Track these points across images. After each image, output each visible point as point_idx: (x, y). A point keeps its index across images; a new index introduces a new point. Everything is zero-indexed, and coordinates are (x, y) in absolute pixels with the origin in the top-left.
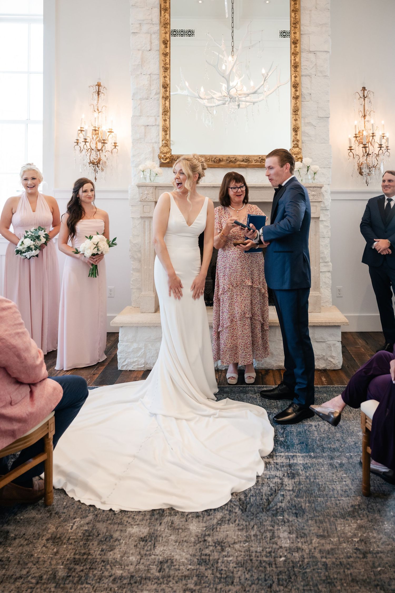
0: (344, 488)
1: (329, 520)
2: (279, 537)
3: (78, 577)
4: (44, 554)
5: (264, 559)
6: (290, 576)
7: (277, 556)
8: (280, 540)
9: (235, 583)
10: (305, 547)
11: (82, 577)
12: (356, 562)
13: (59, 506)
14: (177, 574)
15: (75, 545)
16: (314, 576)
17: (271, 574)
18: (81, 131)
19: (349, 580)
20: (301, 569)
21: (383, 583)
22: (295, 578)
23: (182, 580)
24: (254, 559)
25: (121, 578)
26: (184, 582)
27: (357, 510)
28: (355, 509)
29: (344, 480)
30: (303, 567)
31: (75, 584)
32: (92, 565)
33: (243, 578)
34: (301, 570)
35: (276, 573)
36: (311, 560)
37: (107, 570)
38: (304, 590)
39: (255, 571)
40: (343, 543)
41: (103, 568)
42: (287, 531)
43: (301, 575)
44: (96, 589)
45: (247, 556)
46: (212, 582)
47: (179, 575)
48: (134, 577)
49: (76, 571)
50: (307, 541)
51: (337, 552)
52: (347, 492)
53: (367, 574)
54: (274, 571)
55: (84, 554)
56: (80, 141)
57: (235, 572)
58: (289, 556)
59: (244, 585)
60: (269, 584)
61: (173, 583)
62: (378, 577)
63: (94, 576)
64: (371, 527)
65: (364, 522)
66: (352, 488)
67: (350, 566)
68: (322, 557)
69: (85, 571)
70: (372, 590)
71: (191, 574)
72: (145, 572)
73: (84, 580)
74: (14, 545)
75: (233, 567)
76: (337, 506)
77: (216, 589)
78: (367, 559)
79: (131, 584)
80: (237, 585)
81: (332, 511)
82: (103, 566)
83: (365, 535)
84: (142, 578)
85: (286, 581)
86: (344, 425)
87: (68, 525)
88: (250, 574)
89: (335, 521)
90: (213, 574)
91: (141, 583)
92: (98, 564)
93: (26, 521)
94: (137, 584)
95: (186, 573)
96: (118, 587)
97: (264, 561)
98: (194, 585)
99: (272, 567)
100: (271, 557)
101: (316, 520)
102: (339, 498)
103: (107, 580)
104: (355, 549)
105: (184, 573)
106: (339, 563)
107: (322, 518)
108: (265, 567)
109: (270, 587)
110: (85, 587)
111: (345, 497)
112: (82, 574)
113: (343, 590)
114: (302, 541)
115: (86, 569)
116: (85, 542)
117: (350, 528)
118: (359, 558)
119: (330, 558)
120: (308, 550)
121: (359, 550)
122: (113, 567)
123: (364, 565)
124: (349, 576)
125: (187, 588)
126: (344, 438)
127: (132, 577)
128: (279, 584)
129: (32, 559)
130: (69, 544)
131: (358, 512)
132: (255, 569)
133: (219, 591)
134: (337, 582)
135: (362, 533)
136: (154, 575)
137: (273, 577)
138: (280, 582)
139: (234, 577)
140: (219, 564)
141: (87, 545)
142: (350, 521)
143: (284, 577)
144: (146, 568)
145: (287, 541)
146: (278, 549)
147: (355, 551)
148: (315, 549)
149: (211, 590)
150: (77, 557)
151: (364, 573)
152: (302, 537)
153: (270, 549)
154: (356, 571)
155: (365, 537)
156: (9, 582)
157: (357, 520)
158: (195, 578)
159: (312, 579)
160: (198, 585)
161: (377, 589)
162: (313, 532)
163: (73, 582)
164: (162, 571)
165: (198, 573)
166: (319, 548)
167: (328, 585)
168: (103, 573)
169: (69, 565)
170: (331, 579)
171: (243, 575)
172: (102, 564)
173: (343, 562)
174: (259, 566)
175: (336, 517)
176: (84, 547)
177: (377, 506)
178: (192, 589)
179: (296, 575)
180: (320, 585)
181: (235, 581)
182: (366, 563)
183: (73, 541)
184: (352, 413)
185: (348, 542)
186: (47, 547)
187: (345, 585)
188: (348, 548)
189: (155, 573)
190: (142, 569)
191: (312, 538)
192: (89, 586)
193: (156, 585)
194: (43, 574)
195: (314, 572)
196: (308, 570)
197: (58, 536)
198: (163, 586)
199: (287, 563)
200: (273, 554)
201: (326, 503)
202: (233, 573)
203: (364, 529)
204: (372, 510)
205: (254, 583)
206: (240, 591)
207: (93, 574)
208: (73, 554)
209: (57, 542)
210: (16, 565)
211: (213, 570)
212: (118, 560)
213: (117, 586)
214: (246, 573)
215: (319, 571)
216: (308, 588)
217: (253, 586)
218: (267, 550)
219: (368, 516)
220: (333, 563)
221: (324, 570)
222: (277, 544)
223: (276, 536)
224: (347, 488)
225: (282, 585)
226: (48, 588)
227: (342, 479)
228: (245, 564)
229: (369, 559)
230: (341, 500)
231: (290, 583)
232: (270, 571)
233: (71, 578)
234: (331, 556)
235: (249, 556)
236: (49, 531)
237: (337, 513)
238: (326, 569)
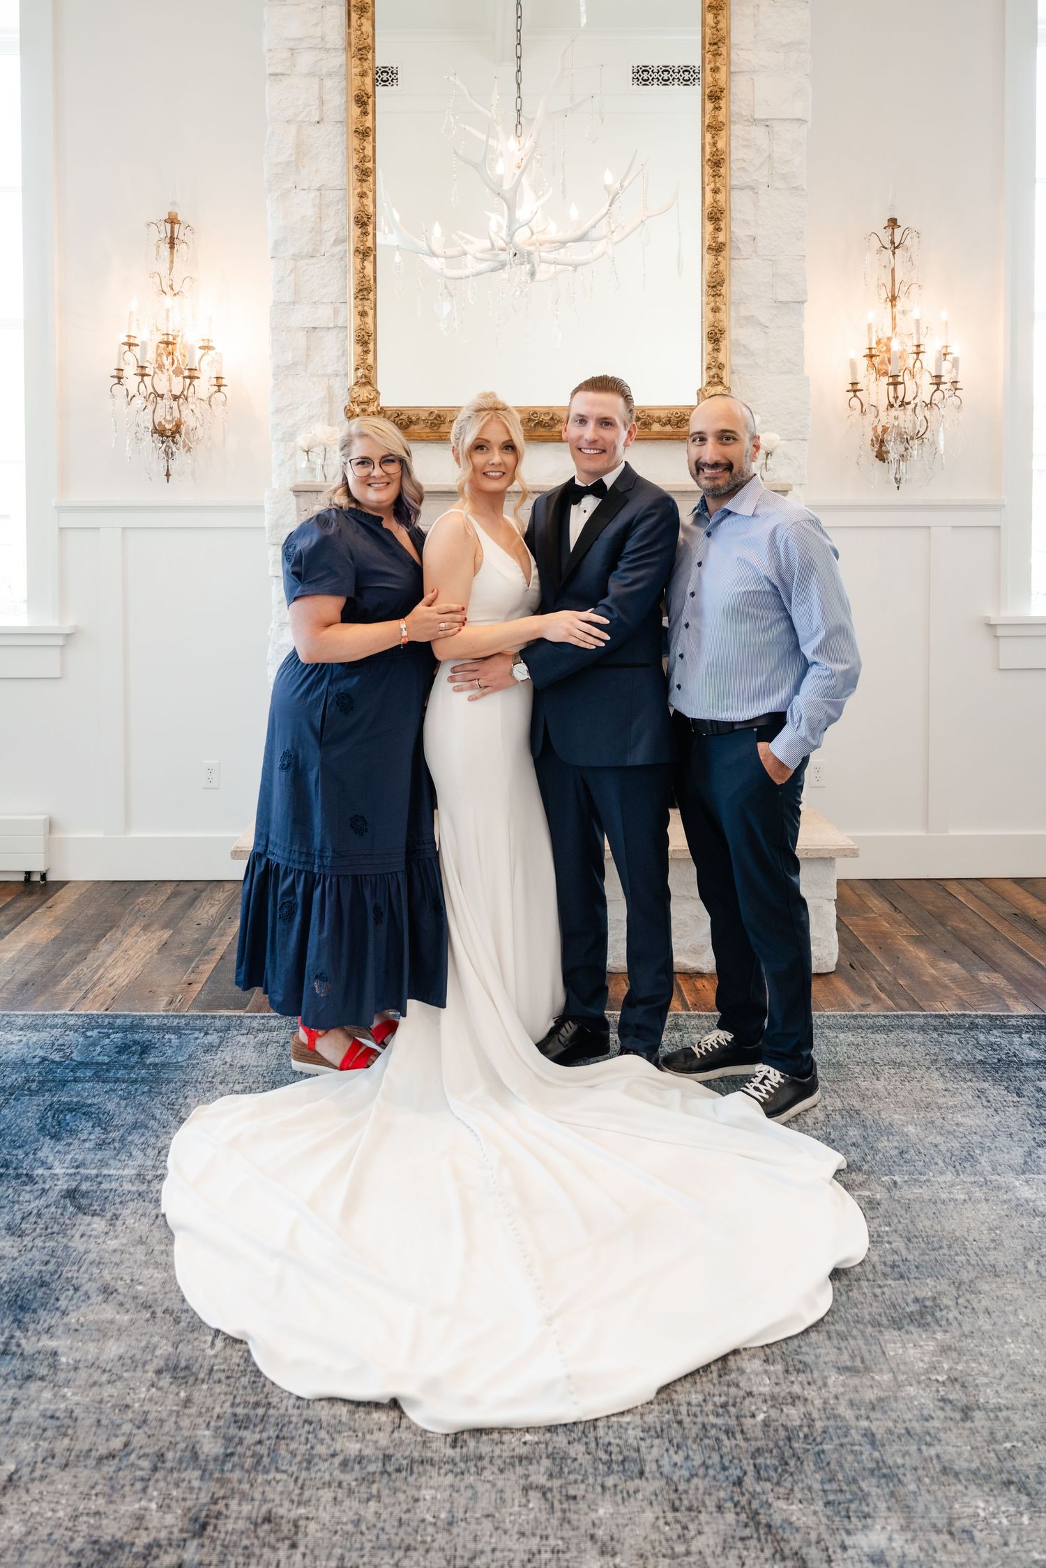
0: (890, 1259)
1: (863, 1333)
2: (741, 1371)
3: (253, 1456)
4: (156, 1403)
5: (713, 1419)
6: (783, 1458)
7: (742, 1413)
8: (745, 1377)
9: (647, 1474)
10: (810, 1393)
11: (262, 1457)
12: (945, 1430)
13: (169, 1296)
14: (497, 1452)
15: (229, 1385)
16: (846, 1459)
17: (735, 1455)
18: (130, 345)
19: (934, 1468)
20: (810, 1444)
21: (1023, 1478)
22: (799, 1463)
23: (514, 1466)
24: (687, 1421)
25: (360, 1459)
26: (520, 1470)
27: (929, 1310)
28: (925, 1307)
29: (886, 1239)
30: (814, 1440)
31: (248, 1472)
32: (281, 1430)
33: (665, 1462)
34: (809, 1447)
35: (747, 1451)
36: (832, 1422)
37: (322, 1441)
38: (824, 1491)
39: (695, 1447)
40: (904, 1386)
41: (310, 1436)
42: (759, 1357)
43: (811, 1458)
44: (303, 1485)
45: (668, 1412)
46: (591, 1470)
47: (505, 1454)
48: (393, 1459)
49: (245, 1443)
50: (815, 1382)
51: (894, 1405)
52: (898, 1266)
53: (979, 1456)
54: (741, 1448)
55: (257, 1405)
56: (125, 374)
57: (643, 1450)
58: (774, 1413)
59: (671, 1480)
60: (736, 1478)
61: (493, 1473)
62: (1009, 1464)
63: (293, 1454)
64: (972, 1350)
65: (954, 1337)
66: (910, 1257)
67: (930, 1438)
68: (857, 1418)
69: (268, 1443)
70: (996, 1492)
71: (534, 1453)
72: (419, 1448)
73: (270, 1464)
74: (77, 1383)
75: (635, 1438)
76: (877, 1301)
77: (603, 1487)
78: (973, 1422)
79: (389, 1474)
80: (654, 1478)
81: (866, 1312)
82: (309, 1432)
83: (960, 1367)
84: (412, 1461)
85: (776, 1470)
86: (865, 1108)
87: (203, 1338)
88: (680, 1452)
89: (877, 1334)
90: (589, 1453)
91: (412, 1473)
92: (296, 1428)
93: (93, 1328)
94: (404, 1474)
95: (523, 1450)
96: (356, 1480)
97: (713, 1426)
98: (546, 1477)
99: (736, 1439)
100: (730, 1417)
101: (828, 1332)
102: (879, 1282)
103: (326, 1465)
104: (939, 1400)
105: (517, 1450)
106: (903, 1431)
107: (844, 1328)
108: (717, 1439)
109: (739, 1482)
110: (274, 1478)
111: (895, 1279)
112: (262, 1450)
113: (923, 1492)
114: (800, 1379)
115: (269, 1438)
116: (253, 1379)
117: (919, 1350)
118: (951, 1419)
119: (877, 1419)
120: (821, 1401)
121: (951, 1402)
122: (336, 1436)
123: (967, 1437)
124: (935, 1461)
125: (531, 1483)
126: (870, 1139)
127: (387, 1458)
128: (759, 1478)
129: (130, 1415)
130: (215, 1382)
131: (933, 1315)
132: (694, 1441)
133: (612, 1491)
134: (904, 1475)
135: (951, 1362)
136: (442, 1455)
137: (740, 1461)
138: (762, 1472)
139: (642, 1461)
140: (601, 1432)
141: (260, 1385)
142: (916, 1336)
143: (768, 1462)
144: (419, 1438)
145: (763, 1379)
146: (744, 1398)
147: (941, 1404)
148: (836, 1398)
149: (590, 1489)
150: (240, 1411)
151: (971, 1455)
152: (798, 1371)
153: (723, 1399)
154: (950, 1449)
155: (961, 1371)
156: (85, 1466)
157: (934, 1333)
158: (546, 1463)
159: (841, 1466)
160: (557, 1478)
161: (1009, 1490)
162: (827, 1359)
163: (243, 1467)
164: (459, 1445)
165: (550, 1449)
166: (847, 1397)
167: (883, 1481)
168: (312, 1448)
169: (223, 1431)
170: (890, 1467)
171: (665, 1453)
172: (307, 1427)
173: (913, 1428)
174: (701, 1435)
175: (879, 1325)
176: (252, 1389)
177: (980, 1302)
178: (543, 1486)
179: (799, 1458)
180: (863, 1480)
181: (647, 1469)
182: (973, 1432)
183: (223, 1376)
184: (882, 1079)
185: (919, 1383)
186: (160, 1389)
187: (927, 1480)
188: (922, 1396)
189: (443, 1450)
190: (407, 1441)
191: (826, 1374)
192: (284, 1477)
193: (450, 1477)
194: (163, 1450)
195: (844, 1451)
196: (825, 1447)
197: (183, 1364)
198: (470, 1479)
199: (771, 1429)
200: (732, 1410)
201: (847, 1292)
202: (638, 1450)
203: (954, 1355)
204: (968, 1311)
205: (697, 1475)
206: (664, 1492)
207: (287, 1450)
208: (228, 1404)
209: (184, 1378)
210: (94, 1429)
211: (586, 1443)
212: (344, 1419)
213: (354, 1477)
214: (672, 1451)
215: (856, 1448)
216: (835, 1486)
217: (695, 1481)
218: (716, 1399)
219: (960, 1325)
220: (890, 1432)
221: (869, 1447)
222: (737, 1386)
223: (734, 1367)
224: (896, 1257)
225: (768, 1480)
226: (184, 1480)
227: (879, 1236)
228: (665, 1432)
229: (978, 1424)
230: (885, 1286)
231: (786, 1476)
232: (731, 1449)
233: (235, 1459)
234: (879, 1415)
235: (671, 1412)
236: (158, 1352)
237: (880, 1315)
238: (873, 1444)
